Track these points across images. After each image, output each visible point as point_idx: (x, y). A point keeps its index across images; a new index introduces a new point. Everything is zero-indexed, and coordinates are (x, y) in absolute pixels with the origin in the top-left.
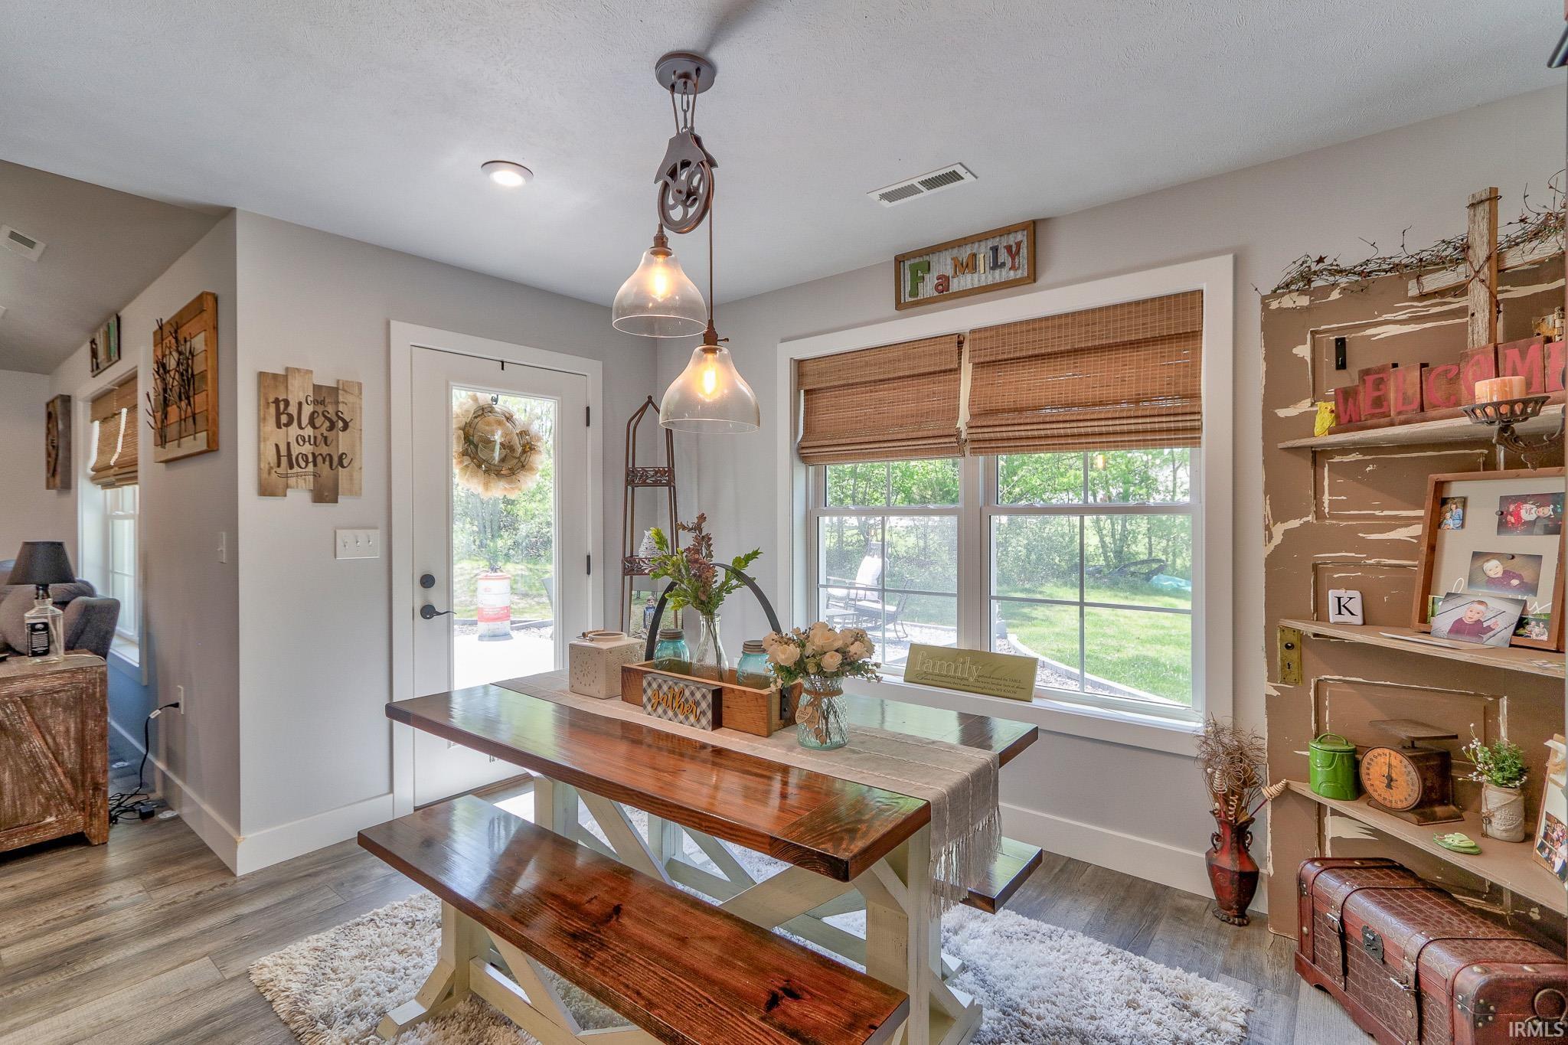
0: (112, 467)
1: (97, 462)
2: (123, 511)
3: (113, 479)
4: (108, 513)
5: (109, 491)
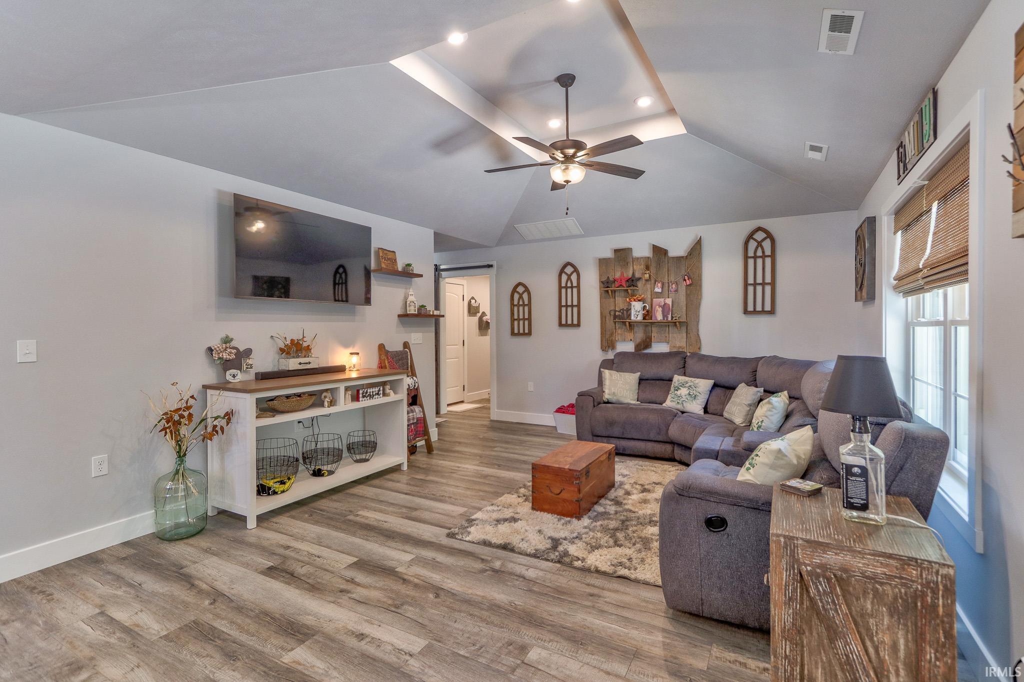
0: (920, 270)
1: (900, 270)
2: (924, 317)
3: (921, 282)
4: (909, 319)
5: (911, 299)
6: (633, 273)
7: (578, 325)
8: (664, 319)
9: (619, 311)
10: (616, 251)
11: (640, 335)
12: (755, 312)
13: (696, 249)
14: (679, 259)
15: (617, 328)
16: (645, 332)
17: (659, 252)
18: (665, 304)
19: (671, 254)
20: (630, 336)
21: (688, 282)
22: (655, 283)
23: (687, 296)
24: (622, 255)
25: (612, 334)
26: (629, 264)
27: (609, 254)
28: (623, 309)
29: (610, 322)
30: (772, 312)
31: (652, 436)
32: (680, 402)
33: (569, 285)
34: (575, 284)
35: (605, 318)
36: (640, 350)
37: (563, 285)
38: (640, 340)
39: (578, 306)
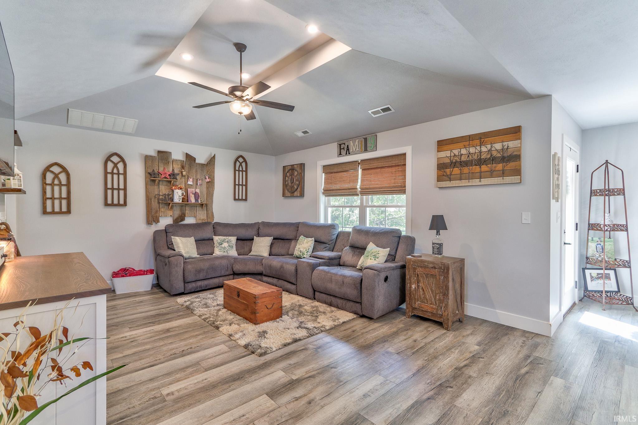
4: (326, 205)
5: (326, 198)
6: (173, 170)
7: (125, 204)
8: (196, 202)
9: (163, 196)
10: (159, 152)
11: (177, 213)
12: (239, 199)
13: (212, 161)
14: (202, 165)
15: (161, 207)
16: (181, 210)
17: (190, 158)
18: (196, 192)
19: (197, 161)
20: (170, 213)
21: (208, 180)
22: (188, 179)
23: (207, 188)
24: (164, 156)
25: (156, 212)
26: (170, 163)
27: (153, 153)
28: (165, 194)
29: (155, 204)
30: (246, 200)
31: (223, 273)
32: (226, 251)
33: (115, 171)
34: (121, 171)
35: (151, 200)
36: (178, 223)
37: (109, 170)
38: (177, 216)
39: (125, 189)
